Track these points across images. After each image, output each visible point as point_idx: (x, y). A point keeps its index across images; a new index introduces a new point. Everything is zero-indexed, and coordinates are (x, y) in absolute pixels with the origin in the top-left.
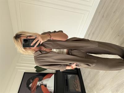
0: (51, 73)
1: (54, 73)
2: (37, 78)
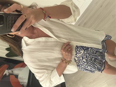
2: (6, 65)
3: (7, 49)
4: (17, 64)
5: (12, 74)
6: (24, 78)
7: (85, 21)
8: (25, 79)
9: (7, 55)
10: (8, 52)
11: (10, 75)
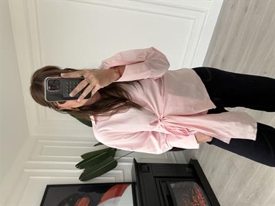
0: (122, 181)
1: (131, 181)
2: (84, 198)
3: (79, 166)
4: (105, 192)
9: (82, 177)
10: (81, 171)
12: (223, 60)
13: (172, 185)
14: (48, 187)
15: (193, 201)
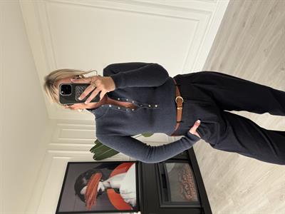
1: (135, 160)
2: (97, 174)
4: (114, 168)
5: (110, 188)
6: (129, 191)
7: (221, 60)
8: (131, 193)
11: (108, 190)
12: (221, 66)
13: (167, 164)
14: (69, 163)
15: (183, 179)
